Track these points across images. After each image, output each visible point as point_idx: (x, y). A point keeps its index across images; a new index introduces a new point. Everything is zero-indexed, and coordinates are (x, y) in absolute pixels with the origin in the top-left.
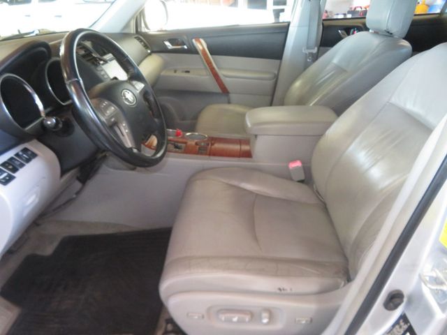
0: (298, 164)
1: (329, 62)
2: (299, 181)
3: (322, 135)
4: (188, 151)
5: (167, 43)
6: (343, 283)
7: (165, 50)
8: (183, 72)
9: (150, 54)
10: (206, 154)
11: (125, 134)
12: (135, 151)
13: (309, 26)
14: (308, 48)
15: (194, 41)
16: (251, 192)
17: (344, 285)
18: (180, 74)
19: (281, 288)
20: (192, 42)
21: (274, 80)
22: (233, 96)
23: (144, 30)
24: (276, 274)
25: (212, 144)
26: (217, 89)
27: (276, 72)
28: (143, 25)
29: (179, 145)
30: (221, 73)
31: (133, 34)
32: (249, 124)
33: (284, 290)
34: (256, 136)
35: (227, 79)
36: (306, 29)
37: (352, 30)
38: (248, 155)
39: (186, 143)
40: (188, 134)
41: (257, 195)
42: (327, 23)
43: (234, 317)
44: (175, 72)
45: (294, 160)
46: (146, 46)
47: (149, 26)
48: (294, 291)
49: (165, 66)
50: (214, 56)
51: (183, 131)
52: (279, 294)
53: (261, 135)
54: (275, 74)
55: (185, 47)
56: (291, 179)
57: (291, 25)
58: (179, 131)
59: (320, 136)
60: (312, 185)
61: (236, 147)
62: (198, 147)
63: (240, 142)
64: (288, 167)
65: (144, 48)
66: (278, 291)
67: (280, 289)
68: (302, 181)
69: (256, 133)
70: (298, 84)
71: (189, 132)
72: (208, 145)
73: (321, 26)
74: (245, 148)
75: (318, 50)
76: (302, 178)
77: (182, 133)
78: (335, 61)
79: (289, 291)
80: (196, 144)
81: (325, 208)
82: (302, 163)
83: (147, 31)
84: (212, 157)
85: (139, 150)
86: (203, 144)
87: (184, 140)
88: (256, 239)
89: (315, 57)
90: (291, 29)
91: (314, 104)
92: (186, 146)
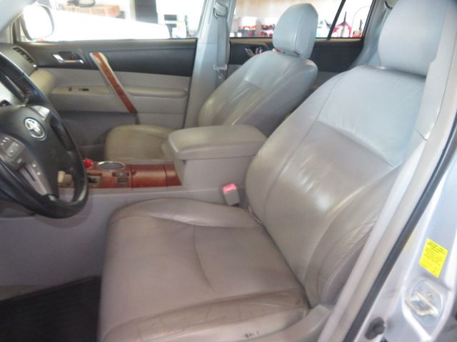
0: (232, 188)
1: (241, 79)
2: (234, 206)
3: (254, 155)
4: (105, 185)
5: (58, 57)
6: (305, 312)
7: (56, 65)
8: (80, 90)
9: (36, 69)
10: (128, 186)
11: (37, 178)
12: (52, 198)
13: (218, 43)
14: (218, 65)
15: (91, 55)
16: (187, 225)
17: (307, 314)
18: (76, 93)
19: (248, 334)
20: (90, 57)
21: (186, 97)
23: (24, 40)
24: (239, 319)
25: (133, 174)
26: (124, 109)
27: (187, 90)
28: (22, 34)
29: (92, 177)
30: (127, 91)
31: (10, 45)
33: (251, 335)
34: (184, 161)
35: (136, 97)
36: (215, 46)
37: (257, 49)
38: (175, 182)
39: (100, 175)
40: (101, 163)
41: (195, 226)
42: (233, 41)
44: (70, 89)
45: (227, 184)
46: (29, 59)
47: (31, 35)
48: (260, 333)
49: (57, 83)
50: (117, 72)
51: (94, 160)
53: (191, 160)
54: (185, 91)
55: (81, 61)
56: (225, 203)
57: (199, 42)
58: (89, 160)
60: (248, 208)
61: (161, 175)
62: (116, 178)
63: (164, 167)
64: (221, 192)
65: (28, 62)
66: (245, 338)
67: (247, 336)
68: (237, 205)
69: (184, 158)
70: (210, 102)
71: (102, 161)
72: (128, 175)
73: (229, 44)
74: (171, 174)
75: (228, 67)
76: (237, 201)
77: (92, 163)
78: (247, 79)
79: (256, 335)
80: (114, 175)
81: (265, 231)
82: (236, 185)
83: (28, 41)
85: (56, 196)
86: (121, 174)
87: (98, 172)
88: (206, 280)
89: (226, 75)
90: (199, 46)
91: (236, 124)
92: (101, 178)
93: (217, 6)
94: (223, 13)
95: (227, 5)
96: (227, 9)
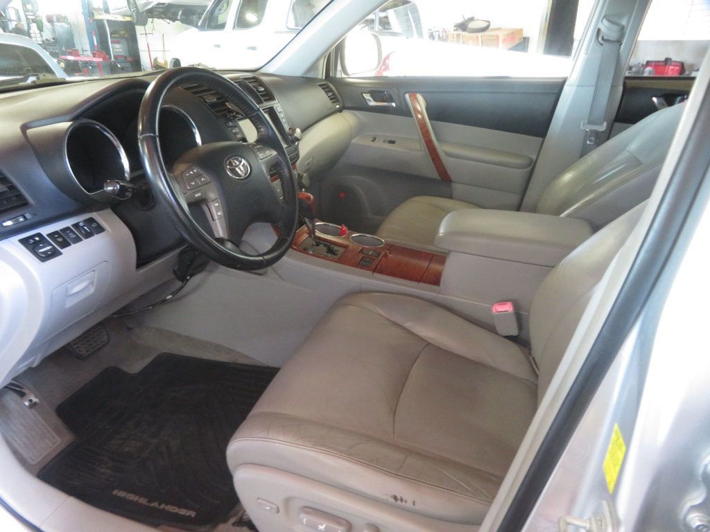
0: (508, 308)
4: (345, 260)
5: (367, 96)
7: (363, 107)
8: (384, 142)
9: (340, 111)
10: (369, 269)
11: (216, 217)
12: (230, 245)
13: (596, 86)
14: (589, 123)
15: (407, 96)
16: (420, 340)
18: (380, 145)
19: (399, 498)
20: (405, 100)
21: (529, 169)
22: (457, 188)
23: (339, 75)
25: (385, 255)
26: (433, 173)
27: (534, 157)
28: (339, 67)
29: (336, 248)
30: (441, 149)
31: (321, 80)
32: (442, 232)
33: (402, 500)
34: (450, 252)
35: (451, 159)
36: (591, 90)
37: (679, 98)
38: (434, 280)
39: (346, 247)
40: (355, 235)
41: (428, 344)
42: (631, 83)
44: (374, 140)
45: (503, 301)
46: (334, 99)
47: (350, 69)
48: (418, 507)
49: (359, 130)
50: (434, 122)
51: (350, 229)
52: (392, 506)
53: (455, 251)
54: (531, 159)
55: (394, 104)
56: (494, 331)
57: (567, 83)
58: (345, 228)
61: (423, 264)
62: (361, 256)
63: (432, 258)
64: (490, 310)
65: (329, 102)
66: (392, 500)
67: (395, 498)
68: (511, 338)
69: (449, 248)
70: (568, 177)
71: (358, 232)
72: (379, 255)
73: (621, 88)
74: (436, 267)
75: (612, 126)
76: (514, 332)
77: (347, 232)
79: (409, 505)
80: (361, 251)
82: (515, 307)
83: (344, 76)
84: (376, 275)
85: (237, 243)
86: (370, 253)
87: (346, 243)
89: (601, 138)
90: (566, 88)
91: (569, 216)
92: (345, 252)
93: (604, 26)
94: (613, 35)
95: (624, 22)
96: (622, 29)
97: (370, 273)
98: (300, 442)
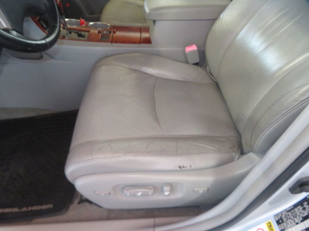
0: (194, 48)
2: (194, 64)
3: (216, 19)
4: (92, 39)
6: (237, 156)
10: (108, 42)
16: (151, 76)
17: (238, 159)
19: (182, 166)
24: (176, 153)
25: (114, 32)
29: (83, 33)
32: (147, 10)
33: (184, 167)
34: (154, 22)
38: (148, 41)
39: (89, 31)
40: (91, 23)
41: (157, 77)
43: (139, 192)
45: (190, 44)
48: (193, 167)
51: (86, 21)
52: (179, 171)
53: (159, 20)
56: (187, 62)
58: (83, 20)
59: (214, 20)
60: (206, 67)
61: (137, 35)
62: (100, 35)
63: (140, 30)
64: (184, 51)
66: (179, 169)
67: (180, 167)
68: (197, 64)
69: (154, 19)
71: (92, 21)
72: (110, 33)
74: (145, 35)
76: (197, 60)
77: (85, 23)
79: (188, 167)
80: (99, 32)
81: (217, 86)
82: (198, 47)
84: (114, 44)
86: (105, 32)
87: (87, 29)
88: (157, 119)
92: (89, 35)
97: (110, 44)
98: (116, 155)
